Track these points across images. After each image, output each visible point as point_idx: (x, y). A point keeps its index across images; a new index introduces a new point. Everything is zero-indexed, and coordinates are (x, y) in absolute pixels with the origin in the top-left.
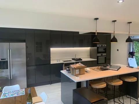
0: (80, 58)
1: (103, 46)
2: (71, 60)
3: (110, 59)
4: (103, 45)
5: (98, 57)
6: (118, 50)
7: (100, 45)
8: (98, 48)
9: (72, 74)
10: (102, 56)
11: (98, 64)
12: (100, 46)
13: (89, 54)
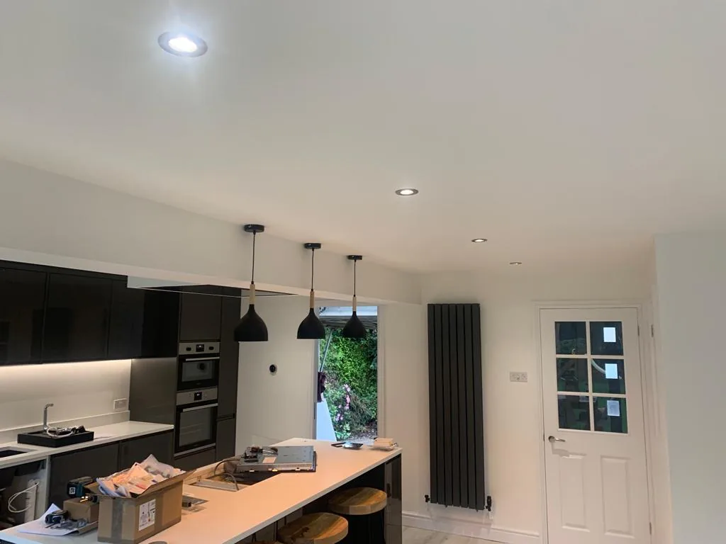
0: (82, 429)
1: (207, 351)
2: (14, 444)
3: (234, 416)
4: (207, 345)
5: (180, 409)
6: (273, 369)
7: (193, 346)
8: (182, 359)
9: (108, 535)
10: (198, 401)
11: (178, 449)
12: (193, 352)
13: (127, 398)
